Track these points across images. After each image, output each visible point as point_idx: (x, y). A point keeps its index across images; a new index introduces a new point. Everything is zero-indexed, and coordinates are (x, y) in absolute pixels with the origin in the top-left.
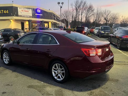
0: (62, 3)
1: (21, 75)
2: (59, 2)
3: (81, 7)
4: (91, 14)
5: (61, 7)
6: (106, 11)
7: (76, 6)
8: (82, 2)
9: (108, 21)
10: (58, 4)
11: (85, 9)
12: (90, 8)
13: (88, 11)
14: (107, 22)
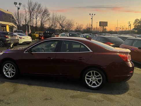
0: (20, 4)
1: (34, 87)
2: (16, 3)
3: (36, 10)
4: (46, 19)
5: (19, 9)
6: (61, 17)
7: (30, 8)
8: (36, 4)
9: (64, 27)
10: (15, 4)
11: (39, 13)
12: (46, 12)
13: (43, 15)
14: (62, 28)
